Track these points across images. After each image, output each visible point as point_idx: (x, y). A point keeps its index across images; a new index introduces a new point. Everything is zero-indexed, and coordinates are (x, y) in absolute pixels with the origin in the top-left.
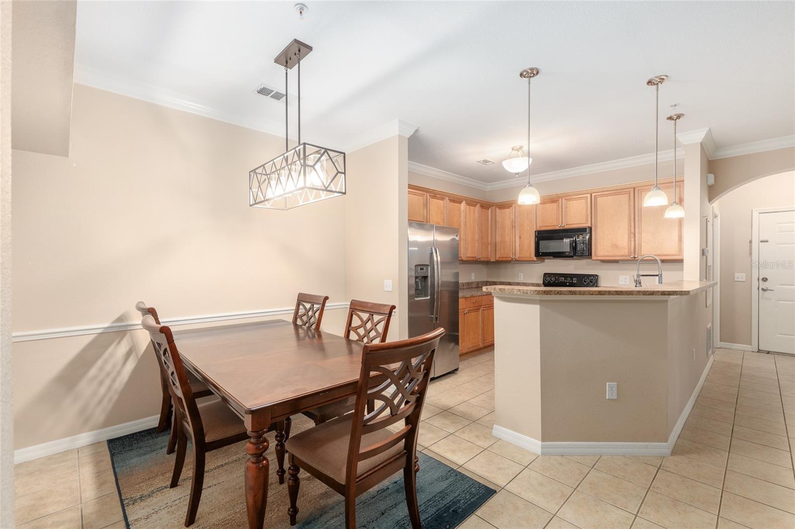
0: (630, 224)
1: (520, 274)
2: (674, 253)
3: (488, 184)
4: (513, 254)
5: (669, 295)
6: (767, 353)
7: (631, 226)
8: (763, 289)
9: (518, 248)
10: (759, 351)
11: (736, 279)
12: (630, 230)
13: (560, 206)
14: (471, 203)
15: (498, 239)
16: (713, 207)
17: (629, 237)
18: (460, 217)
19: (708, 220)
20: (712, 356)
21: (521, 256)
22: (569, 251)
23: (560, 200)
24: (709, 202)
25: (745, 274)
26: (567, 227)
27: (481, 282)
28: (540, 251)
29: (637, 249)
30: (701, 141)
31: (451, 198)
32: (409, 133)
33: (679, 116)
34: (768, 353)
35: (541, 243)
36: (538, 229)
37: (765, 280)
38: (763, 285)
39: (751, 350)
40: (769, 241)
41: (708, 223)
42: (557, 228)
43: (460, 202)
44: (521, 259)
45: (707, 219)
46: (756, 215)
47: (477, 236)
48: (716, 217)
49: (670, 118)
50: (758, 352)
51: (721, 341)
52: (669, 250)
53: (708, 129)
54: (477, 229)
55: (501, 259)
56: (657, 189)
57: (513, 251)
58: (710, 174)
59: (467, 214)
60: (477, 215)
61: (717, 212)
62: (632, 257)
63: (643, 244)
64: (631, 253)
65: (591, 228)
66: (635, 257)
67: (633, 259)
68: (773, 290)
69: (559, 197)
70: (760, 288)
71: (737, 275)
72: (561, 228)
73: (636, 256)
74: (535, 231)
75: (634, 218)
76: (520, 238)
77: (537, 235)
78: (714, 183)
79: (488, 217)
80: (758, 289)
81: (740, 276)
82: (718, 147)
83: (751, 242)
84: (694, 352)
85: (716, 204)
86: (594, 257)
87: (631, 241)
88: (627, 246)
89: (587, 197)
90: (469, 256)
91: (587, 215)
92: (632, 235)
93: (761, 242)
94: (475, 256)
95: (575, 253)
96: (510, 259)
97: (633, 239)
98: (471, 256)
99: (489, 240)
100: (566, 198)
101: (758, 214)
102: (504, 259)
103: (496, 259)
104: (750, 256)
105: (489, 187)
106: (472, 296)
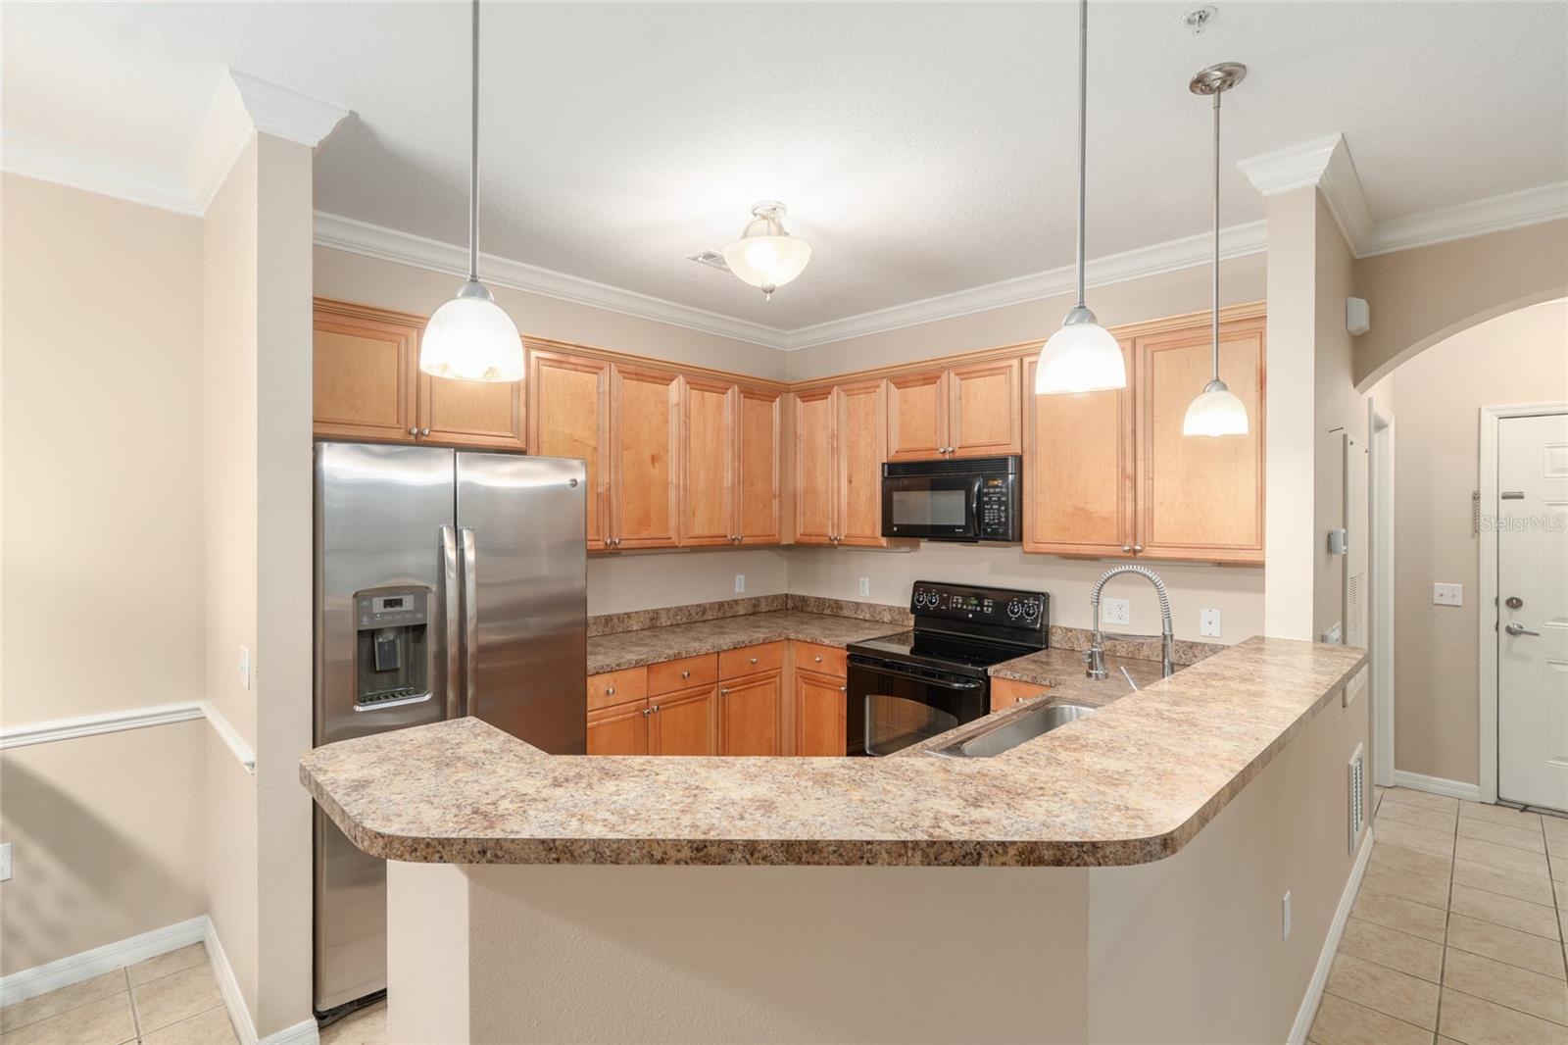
0: (1123, 447)
1: (862, 580)
2: (1243, 541)
3: (788, 332)
4: (833, 525)
5: (1058, 863)
6: (1522, 811)
7: (1124, 455)
8: (1509, 630)
9: (844, 507)
10: (1500, 802)
11: (1437, 600)
12: (1124, 469)
13: (945, 392)
14: (704, 381)
15: (800, 484)
16: (1370, 400)
17: (1121, 488)
18: (666, 421)
19: (1350, 438)
20: (1370, 828)
21: (853, 532)
22: (963, 523)
23: (944, 377)
24: (1355, 385)
25: (1460, 586)
26: (960, 454)
27: (767, 598)
28: (895, 523)
29: (1140, 527)
30: (1316, 180)
31: (626, 368)
32: (315, 131)
33: (1230, 74)
34: (1525, 808)
35: (896, 496)
36: (893, 457)
37: (1515, 603)
38: (1510, 618)
39: (1477, 796)
40: (1524, 494)
41: (1349, 447)
42: (937, 456)
43: (666, 380)
44: (853, 541)
45: (1345, 437)
46: (1489, 420)
47: (728, 478)
48: (1380, 426)
49: (1200, 84)
50: (1496, 804)
51: (1397, 766)
52: (1228, 532)
53: (1340, 137)
54: (728, 457)
55: (806, 539)
56: (1080, 321)
57: (833, 519)
58: (1354, 299)
59: (694, 415)
60: (728, 416)
61: (1383, 411)
62: (1127, 548)
63: (1158, 511)
64: (1126, 536)
65: (1019, 459)
66: (1135, 552)
67: (1131, 554)
68: (1537, 635)
69: (942, 367)
70: (1502, 628)
71: (1439, 587)
72: (947, 457)
73: (1137, 548)
74: (883, 464)
75: (1134, 432)
76: (850, 481)
77: (886, 475)
78: (1368, 328)
79: (771, 422)
80: (1497, 629)
81: (1448, 591)
82: (1380, 216)
83: (1476, 497)
84: (1287, 906)
85: (1380, 392)
86: (1028, 545)
87: (1124, 499)
88: (1115, 515)
89: (1011, 366)
90: (699, 532)
91: (1011, 422)
92: (1128, 483)
93: (1504, 497)
94: (721, 532)
95: (978, 529)
96: (825, 540)
97: (1129, 495)
98: (706, 533)
99: (776, 484)
100: (960, 371)
101: (1496, 418)
102: (814, 540)
103: (795, 535)
104: (1473, 536)
105: (791, 341)
106: (677, 658)
